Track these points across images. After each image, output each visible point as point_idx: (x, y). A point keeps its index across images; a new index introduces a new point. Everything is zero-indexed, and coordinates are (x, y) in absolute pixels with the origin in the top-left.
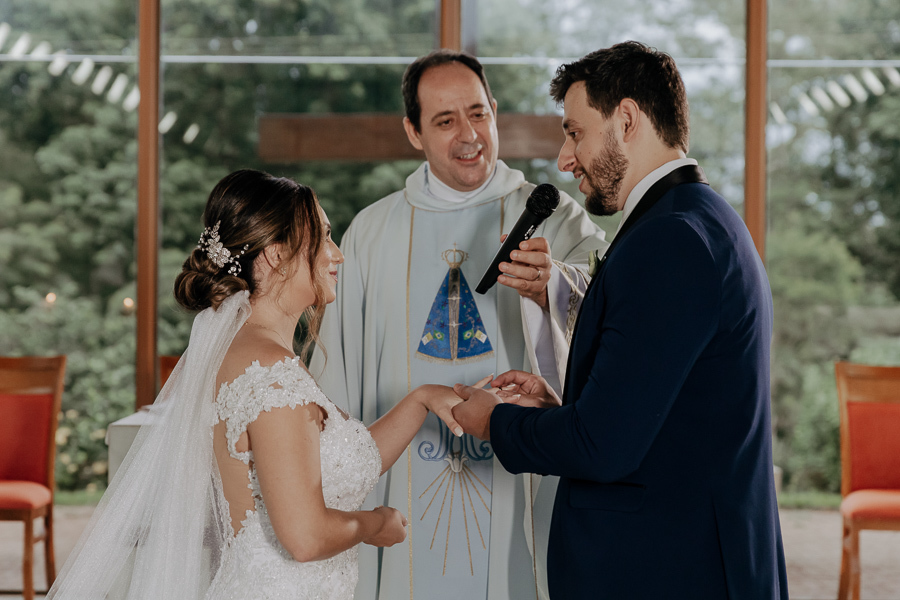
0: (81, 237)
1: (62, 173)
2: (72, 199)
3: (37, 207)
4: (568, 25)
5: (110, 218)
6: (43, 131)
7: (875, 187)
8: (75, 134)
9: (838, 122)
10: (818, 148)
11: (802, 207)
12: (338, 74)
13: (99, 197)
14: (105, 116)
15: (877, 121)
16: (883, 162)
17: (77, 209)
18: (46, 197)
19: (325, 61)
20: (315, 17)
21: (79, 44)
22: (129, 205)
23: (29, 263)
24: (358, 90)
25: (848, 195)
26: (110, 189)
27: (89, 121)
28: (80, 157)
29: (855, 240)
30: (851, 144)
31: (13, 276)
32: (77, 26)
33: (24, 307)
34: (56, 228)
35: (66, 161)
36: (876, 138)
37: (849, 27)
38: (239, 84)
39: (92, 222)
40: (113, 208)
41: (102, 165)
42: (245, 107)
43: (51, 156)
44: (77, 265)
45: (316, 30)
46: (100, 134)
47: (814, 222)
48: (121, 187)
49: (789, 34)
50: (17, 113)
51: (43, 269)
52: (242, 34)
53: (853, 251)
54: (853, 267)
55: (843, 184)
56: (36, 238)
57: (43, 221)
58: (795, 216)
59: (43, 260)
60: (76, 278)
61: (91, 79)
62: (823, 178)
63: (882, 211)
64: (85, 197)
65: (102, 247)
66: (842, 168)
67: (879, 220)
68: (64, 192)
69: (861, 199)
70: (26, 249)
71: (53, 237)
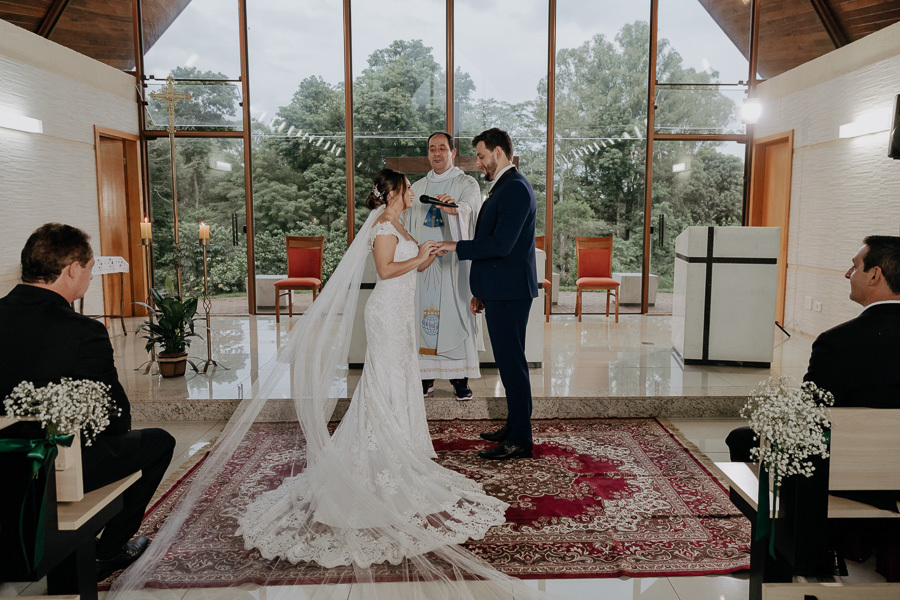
0: (319, 203)
1: (312, 180)
2: (316, 189)
3: (303, 192)
5: (330, 196)
6: (304, 167)
7: (601, 184)
8: (316, 166)
9: (588, 163)
10: (580, 171)
11: (575, 192)
12: (411, 144)
13: (326, 189)
14: (327, 159)
15: (601, 161)
16: (604, 175)
17: (318, 193)
18: (307, 189)
19: (406, 139)
20: (404, 123)
21: (316, 132)
22: (337, 191)
23: (301, 212)
24: (418, 150)
25: (592, 187)
26: (330, 186)
27: (322, 162)
28: (319, 174)
29: (593, 203)
30: (593, 170)
31: (296, 217)
32: (316, 126)
33: (301, 228)
34: (310, 200)
35: (313, 175)
36: (601, 167)
37: (593, 128)
38: (375, 148)
39: (324, 198)
40: (332, 193)
41: (327, 178)
42: (378, 157)
43: (308, 174)
44: (317, 212)
45: (402, 127)
46: (325, 166)
47: (579, 197)
48: (334, 185)
50: (295, 159)
51: (307, 215)
52: (377, 130)
53: (592, 207)
54: (592, 213)
55: (590, 183)
56: (303, 203)
57: (306, 197)
58: (572, 194)
59: (307, 212)
60: (318, 218)
61: (322, 146)
62: (582, 182)
63: (603, 193)
64: (321, 189)
65: (327, 207)
66: (590, 178)
67: (602, 197)
68: (313, 187)
69: (596, 189)
70: (300, 208)
71: (310, 203)
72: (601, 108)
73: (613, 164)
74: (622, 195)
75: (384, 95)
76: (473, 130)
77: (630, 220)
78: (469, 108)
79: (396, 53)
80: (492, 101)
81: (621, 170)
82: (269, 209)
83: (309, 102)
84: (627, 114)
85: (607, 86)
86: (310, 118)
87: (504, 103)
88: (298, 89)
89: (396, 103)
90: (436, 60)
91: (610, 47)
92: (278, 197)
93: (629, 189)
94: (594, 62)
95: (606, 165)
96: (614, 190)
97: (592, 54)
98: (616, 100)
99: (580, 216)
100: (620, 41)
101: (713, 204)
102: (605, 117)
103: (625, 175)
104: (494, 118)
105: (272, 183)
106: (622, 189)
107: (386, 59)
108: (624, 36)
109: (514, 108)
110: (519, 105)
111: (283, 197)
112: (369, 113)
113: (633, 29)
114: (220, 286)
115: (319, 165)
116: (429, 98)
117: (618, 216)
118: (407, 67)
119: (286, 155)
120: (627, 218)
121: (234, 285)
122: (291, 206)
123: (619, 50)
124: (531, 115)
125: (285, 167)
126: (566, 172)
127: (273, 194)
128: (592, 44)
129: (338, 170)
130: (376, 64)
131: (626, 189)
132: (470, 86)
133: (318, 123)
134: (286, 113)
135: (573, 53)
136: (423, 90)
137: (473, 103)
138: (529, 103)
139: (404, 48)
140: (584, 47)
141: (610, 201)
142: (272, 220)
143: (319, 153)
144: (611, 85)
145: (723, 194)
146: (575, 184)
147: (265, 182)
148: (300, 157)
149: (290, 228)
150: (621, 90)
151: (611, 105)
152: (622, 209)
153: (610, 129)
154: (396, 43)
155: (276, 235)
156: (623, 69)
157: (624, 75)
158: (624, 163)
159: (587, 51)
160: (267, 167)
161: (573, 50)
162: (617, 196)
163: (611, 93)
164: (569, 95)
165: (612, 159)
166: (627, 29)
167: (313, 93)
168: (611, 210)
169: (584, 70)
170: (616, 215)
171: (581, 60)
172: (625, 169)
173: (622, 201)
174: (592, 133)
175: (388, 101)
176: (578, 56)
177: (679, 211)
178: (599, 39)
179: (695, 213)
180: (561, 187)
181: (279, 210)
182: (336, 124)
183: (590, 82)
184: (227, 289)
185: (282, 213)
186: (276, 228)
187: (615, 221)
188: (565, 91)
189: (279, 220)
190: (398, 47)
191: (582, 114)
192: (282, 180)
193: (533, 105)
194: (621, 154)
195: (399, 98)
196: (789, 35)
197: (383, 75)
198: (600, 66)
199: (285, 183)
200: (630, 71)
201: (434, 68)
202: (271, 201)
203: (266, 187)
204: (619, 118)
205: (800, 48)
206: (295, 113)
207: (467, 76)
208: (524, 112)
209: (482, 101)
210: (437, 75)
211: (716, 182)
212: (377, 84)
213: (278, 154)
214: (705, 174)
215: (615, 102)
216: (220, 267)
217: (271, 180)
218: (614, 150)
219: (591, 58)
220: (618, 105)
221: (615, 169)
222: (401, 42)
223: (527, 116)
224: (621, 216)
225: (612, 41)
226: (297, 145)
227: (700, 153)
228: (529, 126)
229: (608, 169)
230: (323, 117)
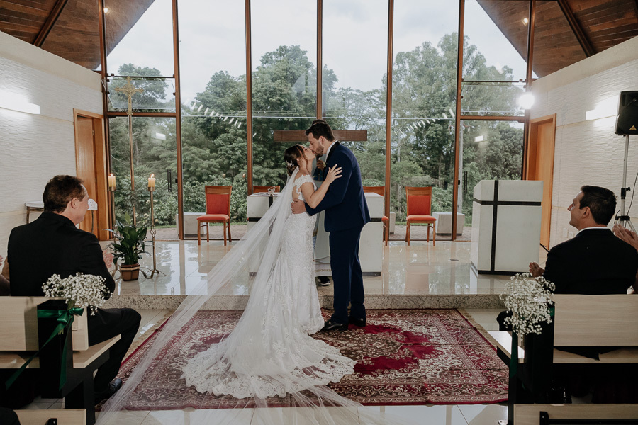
0: (225, 162)
1: (221, 146)
2: (223, 152)
3: (214, 154)
4: (350, 107)
5: (233, 157)
6: (214, 136)
7: (427, 149)
8: (224, 135)
9: (418, 133)
10: (413, 139)
11: (409, 154)
12: (291, 120)
13: (230, 152)
14: (231, 130)
15: (428, 133)
16: (430, 143)
17: (225, 155)
18: (217, 152)
19: (289, 117)
20: (286, 105)
21: (224, 112)
22: (238, 154)
23: (212, 168)
24: (296, 124)
25: (421, 152)
26: (233, 150)
27: (225, 132)
28: (225, 141)
29: (422, 163)
30: (422, 139)
31: (209, 172)
32: (223, 107)
33: (212, 180)
34: (219, 160)
35: (221, 142)
36: (427, 137)
37: (421, 108)
38: (266, 123)
39: (229, 158)
40: (234, 155)
41: (231, 144)
42: (267, 129)
43: (217, 141)
44: (224, 168)
45: (285, 109)
46: (230, 135)
47: (411, 158)
48: (236, 149)
49: (406, 110)
50: (208, 130)
51: (217, 170)
52: (267, 110)
53: (421, 166)
54: (421, 170)
55: (420, 149)
56: (214, 162)
57: (216, 158)
58: (406, 157)
59: (216, 168)
60: (225, 173)
61: (228, 121)
62: (414, 147)
63: (429, 156)
64: (227, 152)
65: (231, 164)
66: (419, 145)
67: (428, 158)
68: (221, 150)
69: (424, 153)
70: (212, 165)
71: (219, 162)
72: (428, 94)
73: (436, 135)
74: (442, 157)
75: (273, 85)
76: (336, 110)
77: (448, 175)
78: (333, 94)
79: (281, 55)
80: (349, 89)
81: (442, 139)
82: (189, 166)
83: (219, 89)
84: (446, 99)
85: (432, 78)
86: (219, 101)
87: (358, 91)
88: (210, 80)
89: (281, 90)
90: (309, 60)
91: (434, 51)
92: (196, 158)
93: (447, 153)
94: (423, 61)
95: (431, 135)
96: (437, 154)
97: (421, 56)
98: (439, 89)
99: (412, 172)
100: (442, 47)
101: (507, 164)
102: (430, 102)
103: (445, 142)
104: (351, 102)
105: (192, 148)
106: (443, 153)
107: (274, 59)
108: (445, 43)
109: (365, 94)
110: (369, 92)
111: (199, 157)
112: (261, 97)
113: (451, 39)
114: (157, 220)
115: (225, 134)
116: (305, 87)
117: (440, 172)
118: (289, 65)
119: (201, 128)
120: (446, 174)
121: (166, 220)
122: (205, 164)
123: (441, 53)
124: (377, 100)
125: (202, 136)
126: (402, 141)
127: (192, 155)
128: (422, 49)
129: (239, 138)
130: (267, 62)
131: (445, 153)
132: (334, 78)
133: (225, 105)
134: (202, 97)
135: (408, 55)
136: (300, 82)
137: (336, 91)
138: (376, 91)
139: (287, 51)
140: (416, 51)
141: (434, 161)
142: (191, 173)
143: (225, 126)
144: (435, 78)
145: (514, 157)
146: (409, 149)
147: (186, 147)
148: (212, 130)
149: (205, 180)
150: (442, 82)
151: (435, 93)
152: (442, 167)
153: (433, 110)
154: (281, 47)
155: (194, 185)
156: (444, 67)
157: (444, 72)
158: (443, 134)
159: (418, 54)
160: (188, 136)
161: (408, 53)
162: (439, 158)
163: (435, 84)
164: (405, 85)
165: (436, 131)
166: (447, 38)
167: (221, 83)
168: (434, 168)
169: (416, 68)
170: (438, 171)
171: (414, 61)
172: (444, 138)
173: (442, 161)
174: (421, 113)
175: (275, 89)
176: (411, 57)
177: (483, 169)
178: (427, 45)
179: (495, 170)
180: (399, 151)
181: (197, 167)
182: (238, 105)
183: (420, 76)
184: (162, 223)
185: (199, 169)
186: (195, 180)
187: (438, 175)
188: (402, 82)
189: (197, 174)
190: (282, 51)
191: (414, 99)
192: (199, 145)
193: (379, 92)
194: (442, 128)
195: (283, 87)
196: (555, 47)
197: (271, 70)
198: (427, 64)
199: (201, 148)
200: (449, 67)
201: (308, 65)
202: (191, 161)
203: (188, 150)
204: (440, 102)
205: (563, 56)
206: (208, 97)
207: (331, 71)
208: (372, 97)
209: (343, 89)
210: (310, 71)
211: (509, 148)
212: (267, 77)
213: (196, 127)
214: (502, 142)
215: (438, 90)
216: (156, 207)
217: (191, 145)
218: (437, 125)
219: (420, 59)
220: (440, 92)
221: (438, 138)
222: (285, 47)
223: (374, 100)
224: (442, 172)
225: (436, 47)
226: (209, 120)
227: (499, 127)
228: (375, 108)
229: (433, 138)
230: (228, 100)
